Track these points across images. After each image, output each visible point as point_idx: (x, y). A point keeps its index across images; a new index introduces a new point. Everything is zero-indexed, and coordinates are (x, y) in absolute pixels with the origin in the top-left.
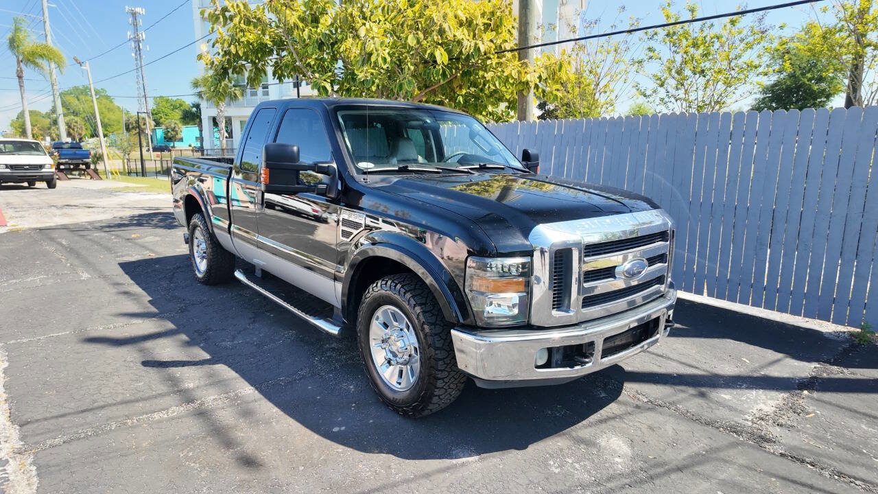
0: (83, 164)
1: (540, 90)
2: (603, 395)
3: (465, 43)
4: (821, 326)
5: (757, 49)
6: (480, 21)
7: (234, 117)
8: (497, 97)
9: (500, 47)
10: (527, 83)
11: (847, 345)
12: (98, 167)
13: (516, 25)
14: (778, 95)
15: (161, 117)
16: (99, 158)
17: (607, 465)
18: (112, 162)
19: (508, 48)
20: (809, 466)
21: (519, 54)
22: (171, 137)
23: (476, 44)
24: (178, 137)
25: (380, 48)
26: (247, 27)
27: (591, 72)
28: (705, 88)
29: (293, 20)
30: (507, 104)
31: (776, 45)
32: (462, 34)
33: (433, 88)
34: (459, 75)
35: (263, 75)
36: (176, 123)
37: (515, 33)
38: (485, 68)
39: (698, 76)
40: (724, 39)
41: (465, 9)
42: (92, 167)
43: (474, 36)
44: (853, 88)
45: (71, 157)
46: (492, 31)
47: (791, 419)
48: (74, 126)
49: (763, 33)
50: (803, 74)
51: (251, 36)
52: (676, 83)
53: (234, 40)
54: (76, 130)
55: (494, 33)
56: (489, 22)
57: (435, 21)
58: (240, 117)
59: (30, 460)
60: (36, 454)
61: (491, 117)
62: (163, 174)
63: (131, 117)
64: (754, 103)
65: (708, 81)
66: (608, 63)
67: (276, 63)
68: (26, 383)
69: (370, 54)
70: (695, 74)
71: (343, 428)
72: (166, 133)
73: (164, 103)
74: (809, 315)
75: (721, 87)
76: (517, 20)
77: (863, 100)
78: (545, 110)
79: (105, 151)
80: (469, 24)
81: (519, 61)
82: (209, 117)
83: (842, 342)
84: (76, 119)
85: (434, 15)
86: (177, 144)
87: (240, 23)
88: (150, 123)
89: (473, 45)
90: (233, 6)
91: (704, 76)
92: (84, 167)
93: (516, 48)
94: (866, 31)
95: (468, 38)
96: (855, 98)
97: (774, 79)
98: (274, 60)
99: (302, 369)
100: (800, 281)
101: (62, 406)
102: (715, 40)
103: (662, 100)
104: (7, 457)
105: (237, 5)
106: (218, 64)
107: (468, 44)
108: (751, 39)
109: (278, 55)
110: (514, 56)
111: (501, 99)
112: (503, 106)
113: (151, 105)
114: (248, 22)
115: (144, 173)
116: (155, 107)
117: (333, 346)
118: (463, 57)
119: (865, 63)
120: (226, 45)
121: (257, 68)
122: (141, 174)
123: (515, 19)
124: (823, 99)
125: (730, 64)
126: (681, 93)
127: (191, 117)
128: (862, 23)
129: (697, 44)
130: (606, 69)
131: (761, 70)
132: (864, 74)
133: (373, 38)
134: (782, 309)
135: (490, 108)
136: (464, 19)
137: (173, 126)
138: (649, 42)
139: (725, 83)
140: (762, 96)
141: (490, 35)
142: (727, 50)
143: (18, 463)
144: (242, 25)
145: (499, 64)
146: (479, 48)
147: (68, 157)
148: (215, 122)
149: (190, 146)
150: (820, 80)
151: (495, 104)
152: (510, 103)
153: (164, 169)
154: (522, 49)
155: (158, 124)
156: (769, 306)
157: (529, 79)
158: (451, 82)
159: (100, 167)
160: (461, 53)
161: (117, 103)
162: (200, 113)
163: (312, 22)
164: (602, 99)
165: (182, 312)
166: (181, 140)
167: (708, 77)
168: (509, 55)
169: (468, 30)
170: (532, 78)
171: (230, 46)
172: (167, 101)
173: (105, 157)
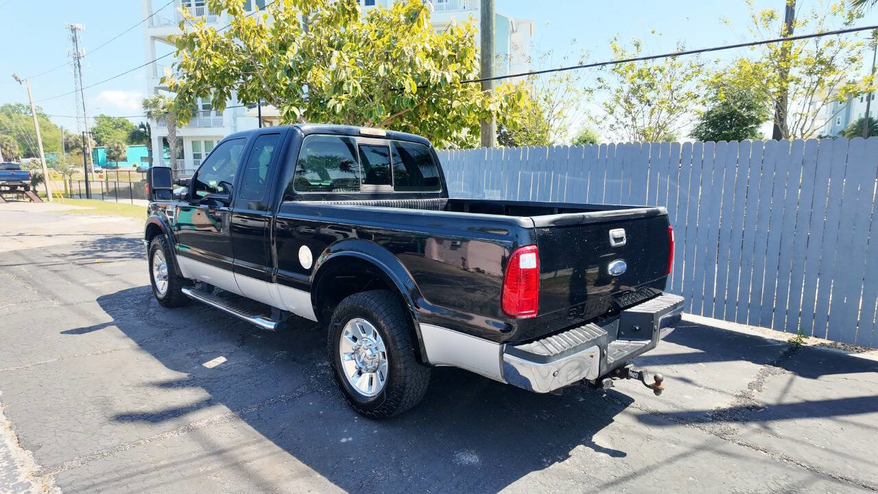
0: (21, 186)
1: (501, 117)
2: (582, 400)
3: (433, 74)
4: (764, 333)
5: (695, 81)
6: (446, 53)
7: (186, 137)
8: (459, 122)
9: (464, 77)
10: (490, 112)
11: (786, 349)
12: (37, 188)
13: (478, 56)
14: (713, 121)
15: (102, 136)
16: (38, 179)
17: (593, 460)
18: (53, 184)
19: (472, 79)
20: (763, 453)
21: (482, 84)
22: (114, 157)
23: (443, 75)
24: (123, 156)
25: (351, 77)
26: (214, 53)
27: (545, 100)
28: (651, 116)
29: (262, 47)
30: (469, 129)
31: (711, 78)
32: (429, 65)
33: (400, 113)
34: (425, 102)
35: (227, 98)
36: (118, 143)
37: (477, 64)
38: (451, 97)
39: (643, 104)
40: (665, 72)
41: (430, 41)
42: (32, 188)
43: (440, 67)
44: (780, 117)
45: (9, 178)
46: (457, 62)
47: (745, 414)
48: (7, 145)
49: (700, 66)
50: (735, 103)
51: (218, 61)
52: (624, 111)
53: (199, 66)
54: (8, 149)
55: (459, 64)
56: (454, 54)
57: (406, 54)
58: (191, 137)
59: (52, 482)
60: (56, 476)
61: (456, 142)
62: (108, 196)
63: (71, 136)
64: (693, 128)
65: (653, 109)
66: (562, 92)
67: (241, 87)
68: (26, 410)
69: (342, 83)
70: (641, 103)
71: (350, 439)
72: (109, 152)
73: (106, 122)
74: (753, 323)
75: (664, 114)
76: (479, 52)
77: (788, 128)
78: (501, 134)
79: (46, 171)
80: (435, 55)
81: (482, 90)
82: (159, 138)
83: (783, 346)
84: (9, 137)
85: (405, 48)
86: (120, 164)
87: (207, 48)
88: (92, 143)
89: (440, 75)
90: (201, 32)
91: (650, 105)
92: (23, 189)
93: (479, 79)
94: (788, 68)
95: (434, 68)
96: (782, 126)
97: (710, 106)
98: (239, 85)
99: (299, 387)
100: (744, 293)
101: (70, 431)
102: (657, 72)
103: (612, 126)
104: (27, 480)
105: (206, 32)
106: (182, 87)
107: (435, 76)
108: (689, 72)
109: (244, 79)
110: (477, 87)
111: (463, 125)
112: (465, 130)
113: (92, 124)
114: (216, 48)
115: (88, 195)
116: (95, 126)
117: (325, 364)
118: (431, 87)
119: (789, 95)
120: (192, 70)
121: (222, 92)
122: (86, 196)
123: (476, 51)
124: (753, 125)
125: (672, 94)
126: (629, 121)
127: (139, 136)
128: (784, 61)
129: (642, 75)
130: (559, 97)
131: (700, 99)
132: (788, 105)
133: (345, 67)
134: (730, 318)
135: (455, 134)
136: (431, 51)
137: (116, 145)
138: (598, 73)
139: (668, 111)
140: (700, 122)
141: (455, 67)
142: (669, 81)
143: (41, 484)
144: (210, 50)
145: (464, 93)
146: (446, 79)
147: (5, 178)
148: (165, 142)
149: (135, 166)
150: (749, 108)
151: (459, 129)
152: (472, 128)
153: (110, 191)
154: (485, 80)
155: (99, 143)
156: (718, 316)
157: (492, 109)
158: (417, 108)
159: (40, 188)
160: (428, 82)
161: (53, 121)
162: (150, 133)
163: (280, 49)
164: (556, 124)
165: (167, 336)
166: (125, 160)
167: (653, 106)
168: (473, 85)
169: (435, 61)
170: (493, 107)
171: (195, 70)
172: (109, 119)
173: (47, 178)
